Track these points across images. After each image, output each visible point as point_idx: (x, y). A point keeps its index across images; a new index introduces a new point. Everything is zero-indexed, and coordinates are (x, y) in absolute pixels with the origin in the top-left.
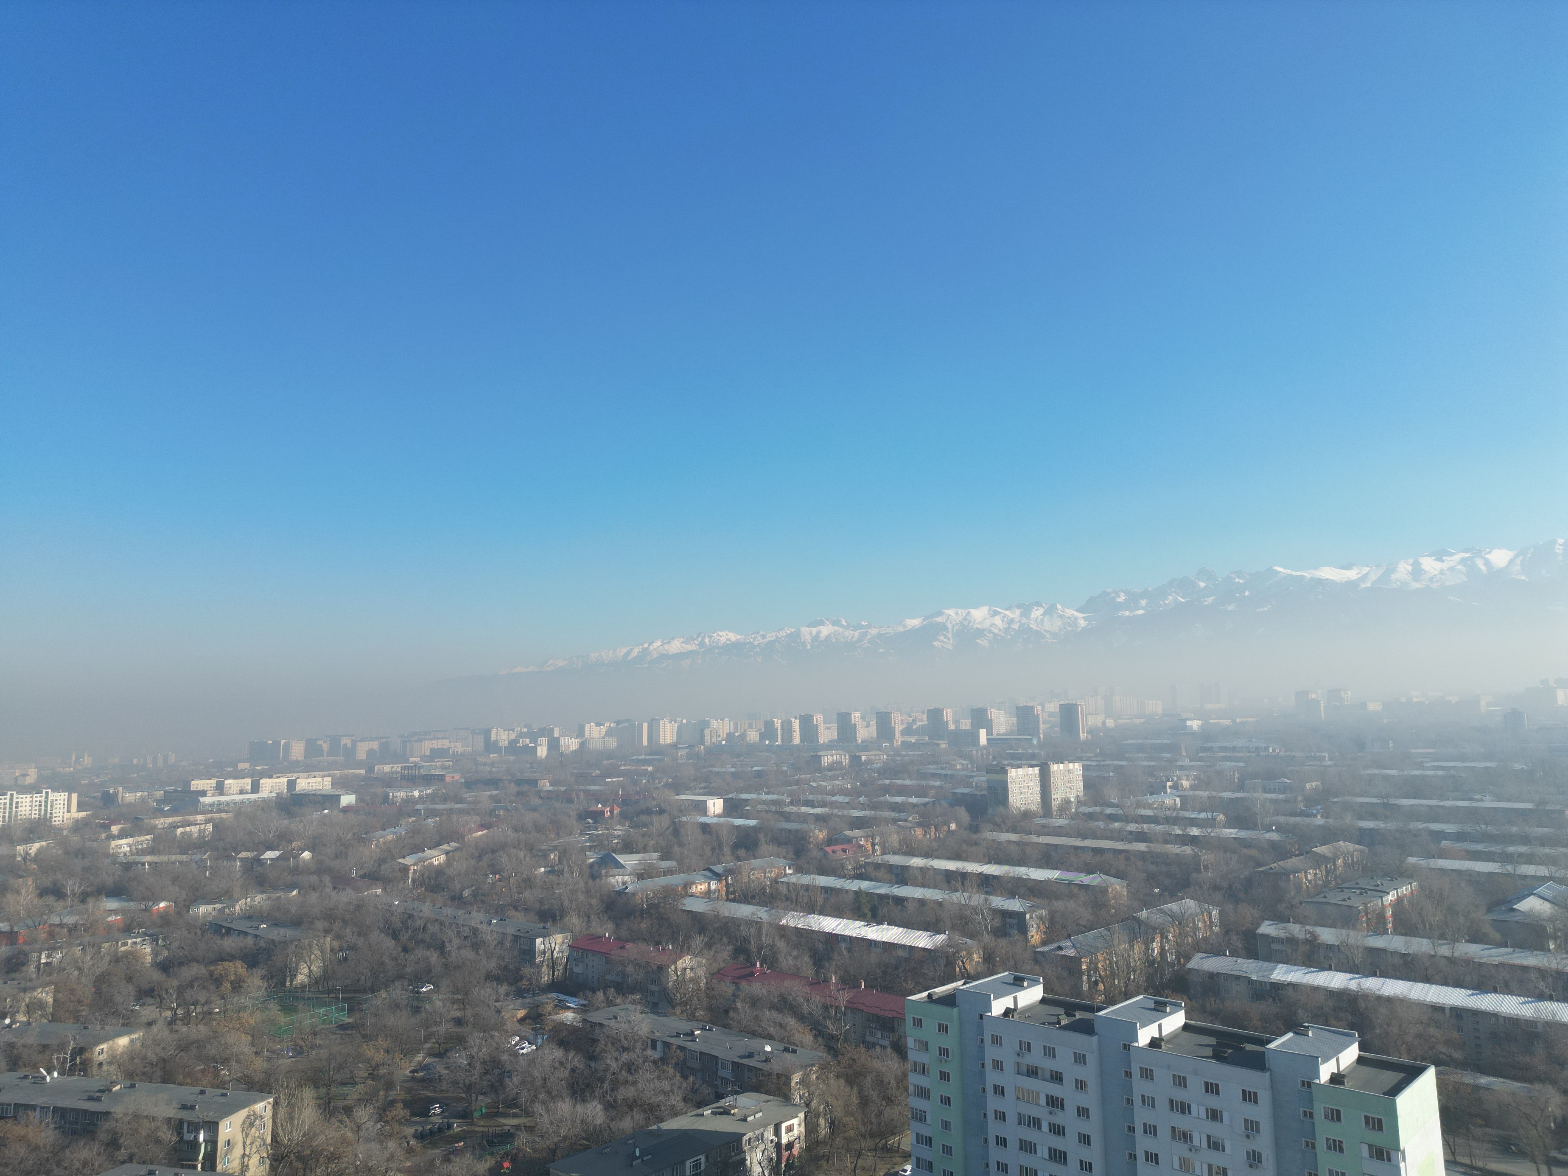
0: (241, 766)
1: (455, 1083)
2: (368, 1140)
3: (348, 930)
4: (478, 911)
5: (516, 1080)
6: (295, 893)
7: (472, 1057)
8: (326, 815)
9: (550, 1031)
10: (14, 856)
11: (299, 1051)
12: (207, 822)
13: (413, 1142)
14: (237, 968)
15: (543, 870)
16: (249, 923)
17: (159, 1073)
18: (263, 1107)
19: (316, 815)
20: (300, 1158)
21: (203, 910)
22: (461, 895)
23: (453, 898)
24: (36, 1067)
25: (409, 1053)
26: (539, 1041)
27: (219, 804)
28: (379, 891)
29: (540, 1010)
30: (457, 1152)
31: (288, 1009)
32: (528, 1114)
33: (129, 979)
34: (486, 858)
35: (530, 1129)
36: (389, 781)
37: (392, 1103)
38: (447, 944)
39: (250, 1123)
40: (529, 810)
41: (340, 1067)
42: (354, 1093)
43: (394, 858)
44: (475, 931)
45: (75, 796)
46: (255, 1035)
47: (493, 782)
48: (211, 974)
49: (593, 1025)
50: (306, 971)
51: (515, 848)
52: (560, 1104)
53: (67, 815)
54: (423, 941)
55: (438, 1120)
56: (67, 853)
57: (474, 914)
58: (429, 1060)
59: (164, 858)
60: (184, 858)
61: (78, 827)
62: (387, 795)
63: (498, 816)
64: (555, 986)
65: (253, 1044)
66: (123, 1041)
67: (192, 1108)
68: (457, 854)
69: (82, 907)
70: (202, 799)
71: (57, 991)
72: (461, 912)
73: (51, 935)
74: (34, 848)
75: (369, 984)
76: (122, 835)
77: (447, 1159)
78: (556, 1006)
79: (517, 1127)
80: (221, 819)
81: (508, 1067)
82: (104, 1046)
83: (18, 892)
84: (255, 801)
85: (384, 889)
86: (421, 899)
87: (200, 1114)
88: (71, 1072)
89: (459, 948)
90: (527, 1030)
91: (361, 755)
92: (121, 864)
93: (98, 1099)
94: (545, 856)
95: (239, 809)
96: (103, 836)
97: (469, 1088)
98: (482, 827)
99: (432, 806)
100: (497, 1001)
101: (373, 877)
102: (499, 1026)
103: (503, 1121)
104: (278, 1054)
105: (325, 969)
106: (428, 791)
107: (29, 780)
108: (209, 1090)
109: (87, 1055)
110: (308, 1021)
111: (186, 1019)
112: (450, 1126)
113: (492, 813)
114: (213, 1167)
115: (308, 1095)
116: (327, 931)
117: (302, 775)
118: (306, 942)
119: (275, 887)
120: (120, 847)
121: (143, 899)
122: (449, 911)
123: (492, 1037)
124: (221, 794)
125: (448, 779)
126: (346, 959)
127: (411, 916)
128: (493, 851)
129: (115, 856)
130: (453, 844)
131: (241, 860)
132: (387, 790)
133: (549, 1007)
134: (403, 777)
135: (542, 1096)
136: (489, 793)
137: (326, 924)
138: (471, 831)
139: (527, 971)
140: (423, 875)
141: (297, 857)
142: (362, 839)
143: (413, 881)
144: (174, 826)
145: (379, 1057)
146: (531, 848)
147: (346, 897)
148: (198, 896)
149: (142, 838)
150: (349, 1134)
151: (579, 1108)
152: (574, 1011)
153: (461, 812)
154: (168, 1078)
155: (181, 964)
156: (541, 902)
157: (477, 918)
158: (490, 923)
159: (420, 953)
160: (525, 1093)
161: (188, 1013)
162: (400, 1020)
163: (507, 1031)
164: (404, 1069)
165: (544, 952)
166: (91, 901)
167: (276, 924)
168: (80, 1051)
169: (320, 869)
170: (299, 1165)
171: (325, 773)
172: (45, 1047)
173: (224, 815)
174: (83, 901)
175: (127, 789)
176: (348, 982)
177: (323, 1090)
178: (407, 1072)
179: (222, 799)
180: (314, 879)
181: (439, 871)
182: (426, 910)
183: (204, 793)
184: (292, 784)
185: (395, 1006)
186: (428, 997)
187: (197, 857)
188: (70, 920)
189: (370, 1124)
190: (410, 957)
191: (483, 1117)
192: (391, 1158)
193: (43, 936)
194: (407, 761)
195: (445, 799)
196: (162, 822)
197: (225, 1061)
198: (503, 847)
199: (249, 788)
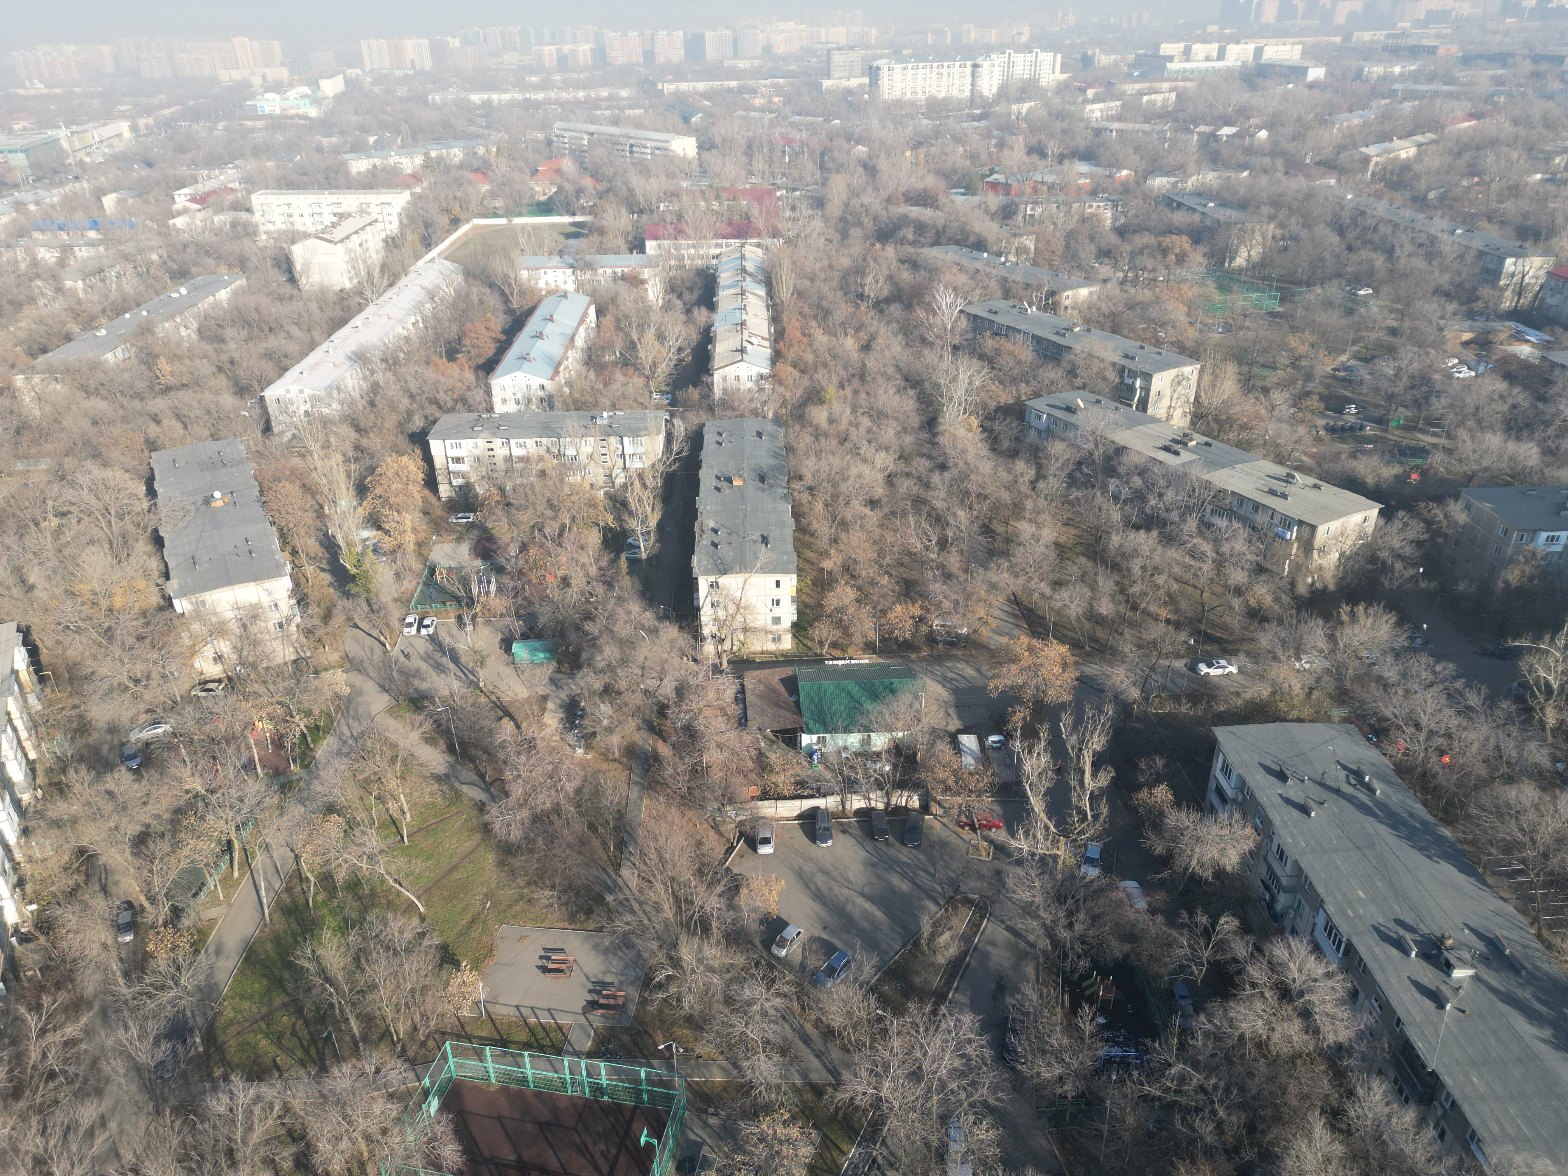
0: (1212, 28)
1: (1377, 390)
2: (1280, 420)
3: (1293, 220)
4: (1442, 217)
5: (1444, 401)
6: (1246, 173)
7: (1400, 369)
8: (1289, 91)
9: (1497, 361)
10: (1010, 115)
11: (1228, 328)
12: (1171, 90)
13: (1322, 433)
14: (1182, 242)
15: (1539, 176)
16: (1198, 200)
17: (1109, 324)
18: (1191, 371)
19: (1279, 90)
20: (1216, 420)
21: (1159, 183)
22: (1425, 196)
23: (1415, 199)
24: (1021, 300)
25: (1334, 350)
26: (1481, 369)
27: (1185, 71)
28: (1333, 182)
29: (1491, 337)
30: (1364, 452)
31: (1223, 288)
32: (1449, 436)
33: (1092, 239)
34: (1466, 156)
35: (1449, 451)
36: (1367, 53)
37: (1308, 394)
38: (1397, 250)
39: (1178, 381)
40: (1542, 97)
41: (1265, 351)
42: (1273, 377)
43: (1355, 146)
44: (1433, 239)
45: (1059, 56)
46: (1191, 307)
47: (1502, 58)
48: (1160, 245)
49: (1554, 365)
50: (1245, 254)
51: (1508, 146)
52: (1489, 436)
53: (1052, 77)
54: (1371, 242)
55: (1352, 419)
56: (1050, 114)
57: (1437, 220)
58: (1353, 362)
59: (1129, 126)
60: (1147, 127)
61: (1062, 88)
62: (1361, 70)
63: (1495, 104)
64: (1514, 315)
65: (1188, 315)
66: (1084, 292)
67: (1133, 358)
68: (1433, 147)
69: (1059, 167)
70: (1169, 65)
71: (1037, 241)
72: (1421, 216)
73: (1035, 190)
74: (1025, 107)
75: (1305, 277)
76: (1097, 99)
77: (1353, 456)
78: (1511, 336)
79: (1435, 446)
80: (1184, 88)
81: (1438, 387)
82: (1069, 293)
83: (1012, 149)
84: (1219, 70)
85: (1339, 180)
86: (1378, 196)
87: (1137, 365)
88: (1045, 309)
89: (1410, 255)
90: (1470, 355)
91: (1340, 18)
92: (1093, 129)
93: (1063, 335)
94: (1548, 159)
95: (1202, 78)
96: (1080, 99)
97: (1391, 397)
98: (1472, 116)
99: (1413, 87)
100: (1442, 318)
101: (1328, 165)
102: (1438, 344)
103: (1420, 436)
104: (1210, 328)
105: (1264, 256)
106: (1413, 68)
107: (1024, 39)
108: (1147, 347)
109: (1057, 298)
110: (1241, 303)
111: (1135, 282)
112: (1362, 428)
113: (1489, 98)
114: (1145, 410)
115: (1231, 369)
116: (1271, 218)
117: (1270, 41)
118: (1250, 226)
119: (1227, 166)
120: (1092, 111)
121: (1109, 166)
122: (1407, 213)
123: (1427, 354)
124: (1188, 60)
125: (1441, 52)
126: (1286, 249)
127: (1362, 213)
128: (1478, 148)
129: (1088, 120)
130: (1430, 136)
131: (1199, 134)
132: (1363, 63)
133: (1503, 336)
134: (1385, 48)
135: (1470, 423)
136: (1490, 72)
137: (1272, 211)
138: (1455, 121)
139: (1485, 292)
140: (1385, 169)
141: (1252, 135)
142: (1323, 122)
143: (1373, 175)
144: (1141, 94)
145: (1303, 349)
146: (1530, 148)
147: (1296, 184)
148: (1155, 167)
149: (1112, 104)
150: (1263, 411)
151: (1511, 446)
152: (1534, 345)
153: (1449, 95)
154: (1115, 330)
155: (1135, 231)
156: (1525, 216)
157: (1438, 225)
158: (1453, 233)
159: (1365, 254)
160: (1452, 416)
161: (1137, 276)
162: (1332, 319)
163: (1445, 351)
164: (1326, 365)
165: (1513, 275)
166: (1066, 162)
167: (1224, 204)
168: (1052, 294)
169: (1275, 151)
170: (1216, 426)
171: (1296, 40)
172: (1028, 286)
173: (1188, 84)
174: (1060, 163)
175: (1104, 52)
176: (1285, 272)
177: (1245, 369)
178: (1329, 369)
179: (1188, 66)
180: (1267, 160)
181: (1405, 167)
182: (1381, 208)
183: (1171, 59)
184: (1259, 52)
185: (1328, 304)
186: (1366, 299)
187: (1158, 127)
188: (1050, 179)
189: (1284, 407)
190: (1354, 257)
191: (1398, 427)
192: (1298, 441)
193: (1029, 190)
194: (1394, 27)
195: (1432, 78)
196: (1131, 88)
197: (1163, 325)
198: (1493, 143)
199: (1215, 54)
